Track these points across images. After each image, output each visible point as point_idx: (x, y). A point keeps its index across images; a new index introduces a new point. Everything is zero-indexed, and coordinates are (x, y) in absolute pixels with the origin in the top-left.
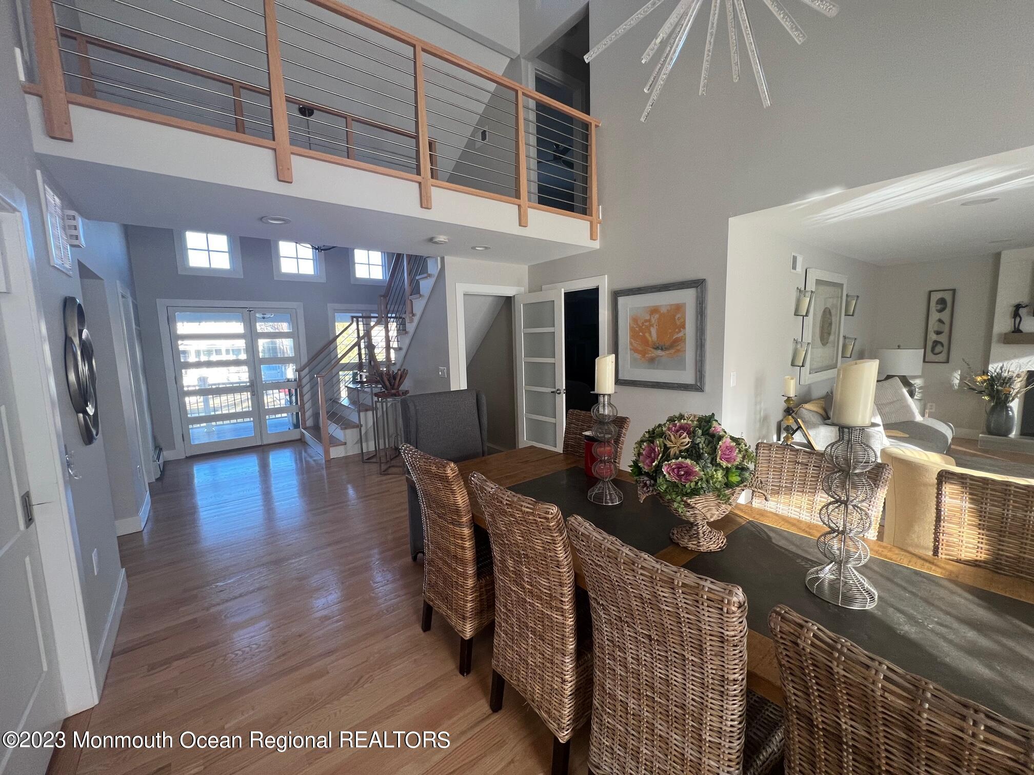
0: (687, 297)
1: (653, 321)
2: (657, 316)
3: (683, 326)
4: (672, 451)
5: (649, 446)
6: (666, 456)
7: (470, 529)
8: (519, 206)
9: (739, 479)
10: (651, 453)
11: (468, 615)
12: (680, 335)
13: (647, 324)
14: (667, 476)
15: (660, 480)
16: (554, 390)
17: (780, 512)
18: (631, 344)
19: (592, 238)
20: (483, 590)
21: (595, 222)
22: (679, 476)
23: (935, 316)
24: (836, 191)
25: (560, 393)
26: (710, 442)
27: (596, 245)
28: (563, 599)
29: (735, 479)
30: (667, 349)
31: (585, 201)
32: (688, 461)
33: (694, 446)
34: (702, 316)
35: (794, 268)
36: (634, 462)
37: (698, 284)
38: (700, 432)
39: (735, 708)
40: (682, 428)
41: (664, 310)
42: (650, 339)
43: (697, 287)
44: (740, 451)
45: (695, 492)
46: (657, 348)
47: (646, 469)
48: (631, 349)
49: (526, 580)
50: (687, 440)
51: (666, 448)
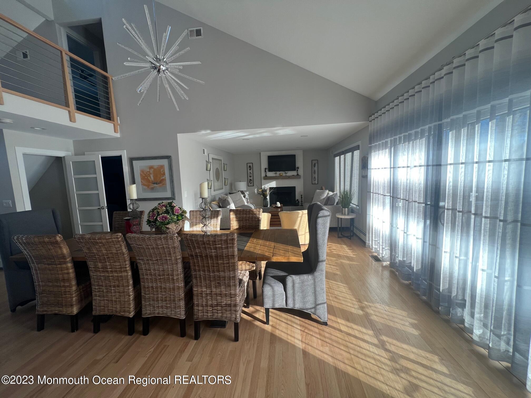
0: (165, 162)
1: (151, 172)
2: (153, 170)
3: (164, 174)
4: (160, 213)
5: (152, 213)
6: (158, 214)
7: (72, 263)
8: (69, 112)
9: (181, 218)
10: (154, 215)
11: (74, 303)
12: (163, 178)
13: (148, 173)
14: (159, 220)
15: (157, 222)
16: (99, 207)
17: (198, 230)
18: (142, 182)
19: (115, 131)
20: (81, 290)
21: (116, 125)
22: (163, 220)
23: (249, 171)
24: (209, 131)
25: (104, 208)
26: (172, 209)
27: (118, 135)
28: (126, 266)
29: (180, 218)
30: (159, 184)
31: (109, 113)
32: (165, 215)
33: (167, 210)
34: (171, 170)
35: (204, 153)
36: (147, 220)
37: (168, 157)
38: (168, 206)
39: (180, 266)
40: (163, 206)
41: (155, 167)
42: (150, 179)
43: (168, 159)
44: (181, 210)
45: (168, 223)
46: (154, 183)
47: (152, 220)
48: (142, 184)
49: (109, 267)
50: (165, 208)
51: (158, 212)
